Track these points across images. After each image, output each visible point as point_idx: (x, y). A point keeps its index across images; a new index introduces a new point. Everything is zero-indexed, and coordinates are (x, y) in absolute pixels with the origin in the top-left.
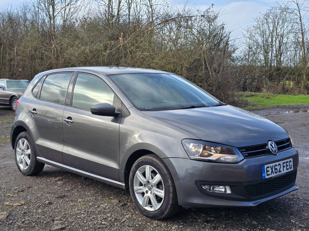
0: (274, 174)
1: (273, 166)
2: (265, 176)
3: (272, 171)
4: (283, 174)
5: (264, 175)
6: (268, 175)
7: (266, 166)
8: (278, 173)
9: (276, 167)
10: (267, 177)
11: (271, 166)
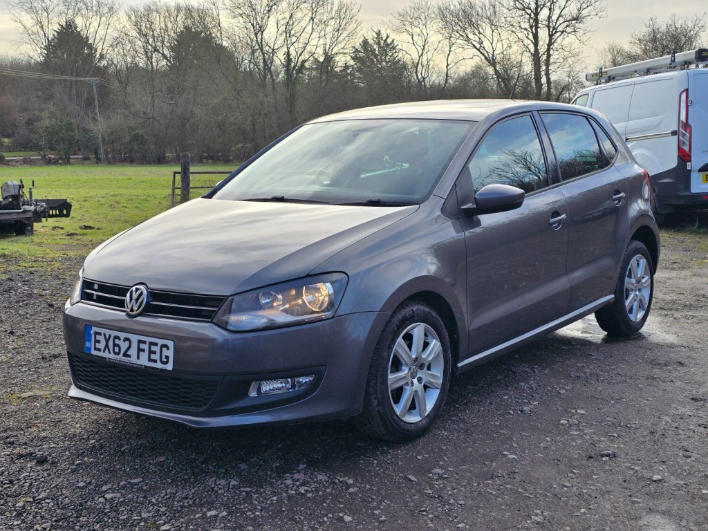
0: (110, 353)
1: (110, 336)
2: (90, 349)
3: (107, 346)
4: (135, 366)
5: (87, 344)
6: (96, 349)
7: (94, 329)
8: (120, 357)
9: (117, 341)
10: (94, 352)
11: (105, 334)
